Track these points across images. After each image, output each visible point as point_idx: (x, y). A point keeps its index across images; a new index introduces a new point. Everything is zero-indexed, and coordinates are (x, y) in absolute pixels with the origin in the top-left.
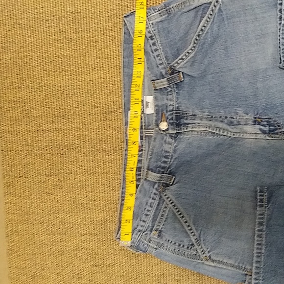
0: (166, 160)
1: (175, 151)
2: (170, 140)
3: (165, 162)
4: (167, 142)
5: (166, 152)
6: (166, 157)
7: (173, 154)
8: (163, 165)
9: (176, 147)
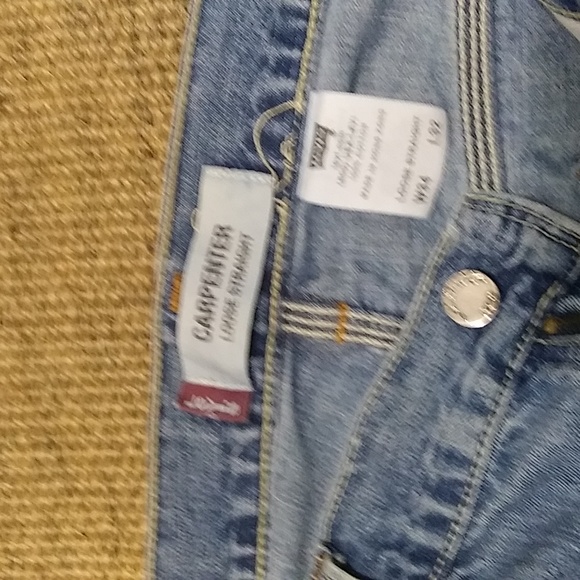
0: (446, 511)
1: (504, 462)
2: (487, 386)
3: (437, 523)
4: (465, 393)
5: (451, 457)
6: (447, 492)
7: (491, 478)
8: (420, 537)
9: (514, 435)
